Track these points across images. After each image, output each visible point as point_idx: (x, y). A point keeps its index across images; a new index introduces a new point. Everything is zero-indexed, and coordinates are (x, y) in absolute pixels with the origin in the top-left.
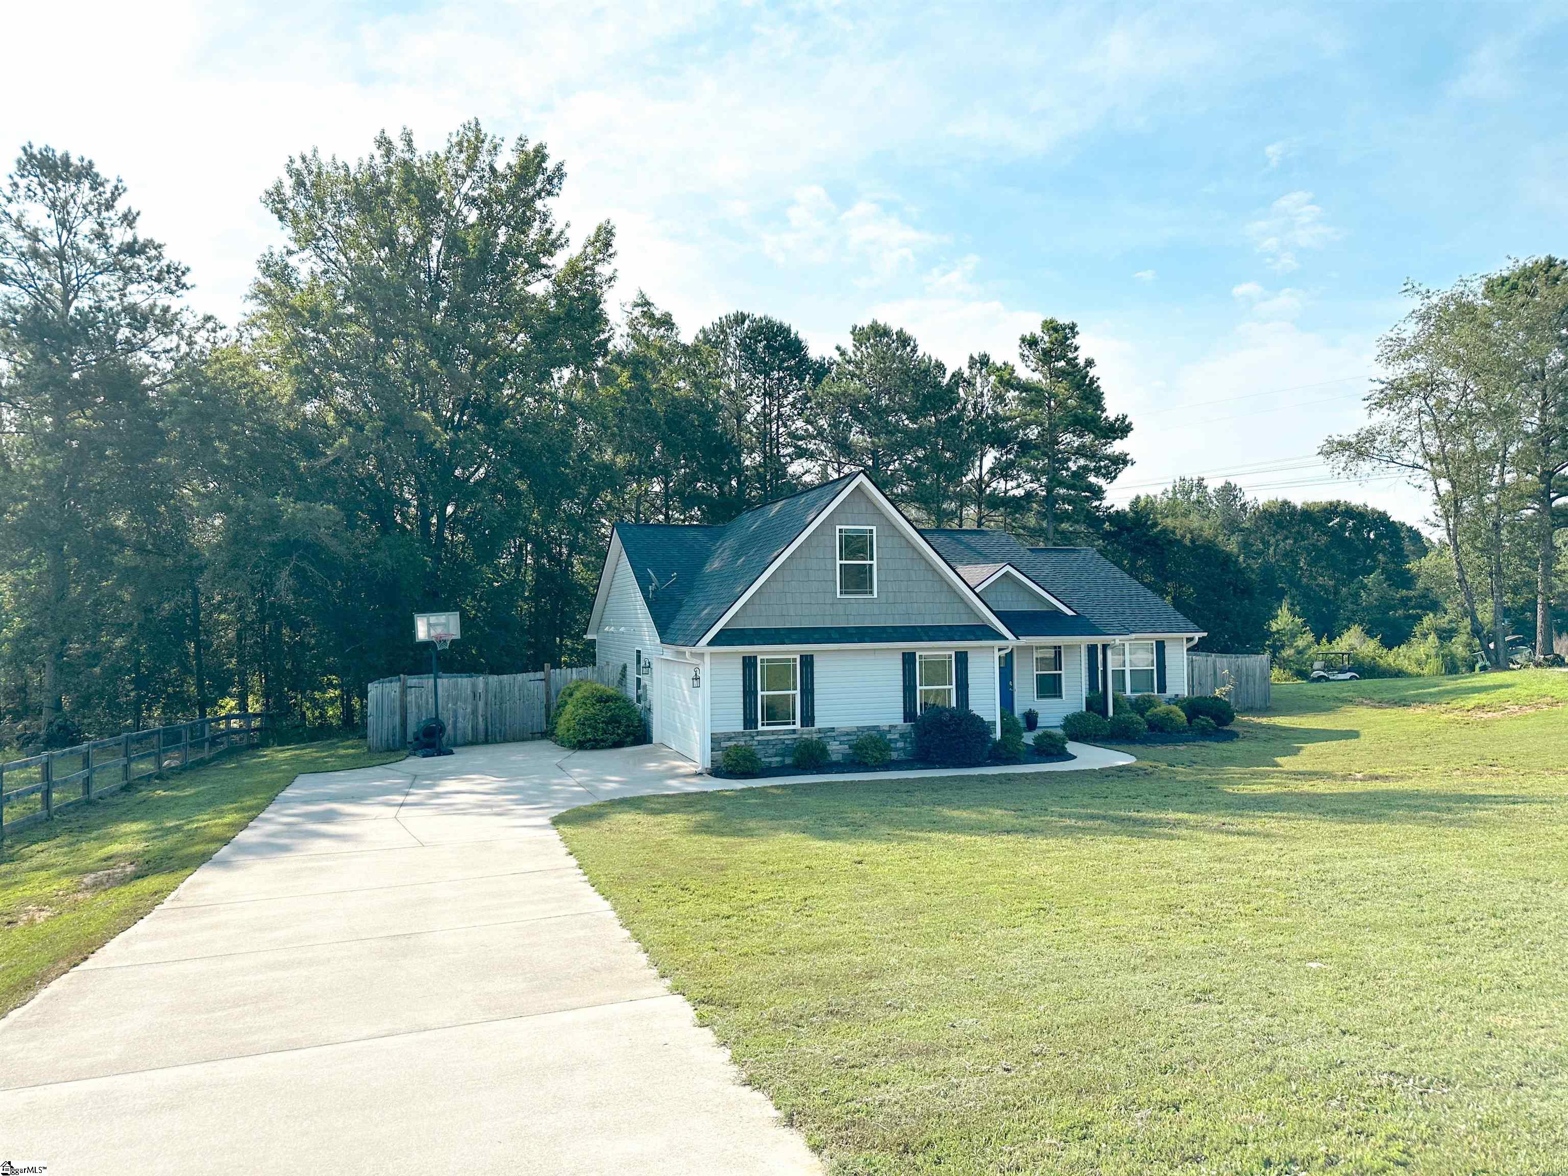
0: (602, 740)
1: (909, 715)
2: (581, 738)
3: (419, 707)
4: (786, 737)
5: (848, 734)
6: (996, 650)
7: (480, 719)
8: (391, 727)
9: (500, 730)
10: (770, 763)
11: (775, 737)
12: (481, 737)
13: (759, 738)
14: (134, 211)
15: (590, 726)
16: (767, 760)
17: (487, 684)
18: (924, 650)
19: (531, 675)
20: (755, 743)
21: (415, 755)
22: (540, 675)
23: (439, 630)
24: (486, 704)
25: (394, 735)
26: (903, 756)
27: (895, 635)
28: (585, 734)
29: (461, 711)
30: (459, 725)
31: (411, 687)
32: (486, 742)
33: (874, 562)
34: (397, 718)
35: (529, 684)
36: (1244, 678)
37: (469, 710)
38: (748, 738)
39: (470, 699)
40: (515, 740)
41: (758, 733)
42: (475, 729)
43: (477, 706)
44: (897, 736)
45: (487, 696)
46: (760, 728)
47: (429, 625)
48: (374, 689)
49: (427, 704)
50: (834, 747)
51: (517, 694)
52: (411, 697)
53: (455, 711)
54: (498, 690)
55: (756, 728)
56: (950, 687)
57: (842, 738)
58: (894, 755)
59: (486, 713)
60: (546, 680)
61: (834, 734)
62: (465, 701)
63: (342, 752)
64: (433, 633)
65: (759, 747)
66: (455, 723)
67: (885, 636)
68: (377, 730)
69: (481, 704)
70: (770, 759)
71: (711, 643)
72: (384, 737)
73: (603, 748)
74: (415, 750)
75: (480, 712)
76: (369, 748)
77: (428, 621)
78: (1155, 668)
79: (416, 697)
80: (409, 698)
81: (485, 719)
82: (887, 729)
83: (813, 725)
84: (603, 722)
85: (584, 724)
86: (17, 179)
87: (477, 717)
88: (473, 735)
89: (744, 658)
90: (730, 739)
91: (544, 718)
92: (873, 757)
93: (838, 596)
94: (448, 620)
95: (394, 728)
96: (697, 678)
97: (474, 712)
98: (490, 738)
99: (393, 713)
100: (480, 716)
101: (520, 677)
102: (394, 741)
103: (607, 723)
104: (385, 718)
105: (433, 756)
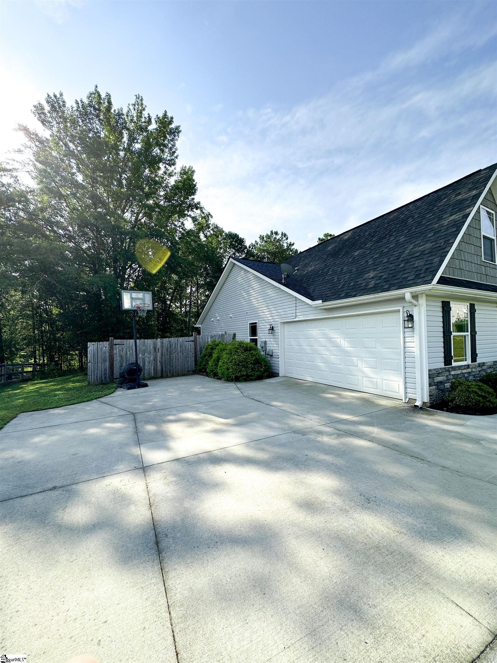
0: (251, 375)
3: (121, 357)
4: (465, 371)
7: (159, 364)
8: (103, 369)
9: (170, 370)
11: (460, 371)
13: (453, 373)
15: (243, 366)
17: (162, 343)
19: (187, 338)
21: (121, 387)
22: (192, 338)
23: (138, 302)
24: (162, 354)
25: (105, 374)
28: (240, 371)
29: (147, 359)
31: (116, 345)
32: (162, 377)
33: (495, 239)
34: (107, 364)
35: (185, 343)
37: (152, 358)
38: (448, 373)
39: (152, 352)
40: (178, 375)
41: (454, 368)
42: (155, 369)
43: (156, 356)
45: (162, 351)
46: (453, 364)
47: (132, 298)
48: (91, 347)
49: (126, 354)
51: (179, 349)
52: (117, 350)
53: (144, 359)
54: (169, 346)
59: (162, 360)
60: (195, 341)
62: (150, 353)
63: (71, 385)
64: (134, 304)
68: (94, 371)
69: (159, 355)
72: (99, 376)
73: (252, 380)
74: (121, 384)
75: (159, 359)
76: (89, 382)
77: (131, 295)
79: (119, 350)
80: (115, 352)
81: (162, 364)
83: (476, 361)
84: (251, 363)
85: (239, 365)
87: (157, 362)
88: (154, 373)
89: (442, 302)
90: (439, 374)
91: (194, 363)
93: (483, 260)
94: (144, 296)
95: (105, 370)
96: (410, 318)
97: (155, 359)
99: (105, 361)
100: (158, 362)
101: (181, 339)
102: (105, 378)
103: (254, 364)
104: (100, 364)
105: (135, 388)
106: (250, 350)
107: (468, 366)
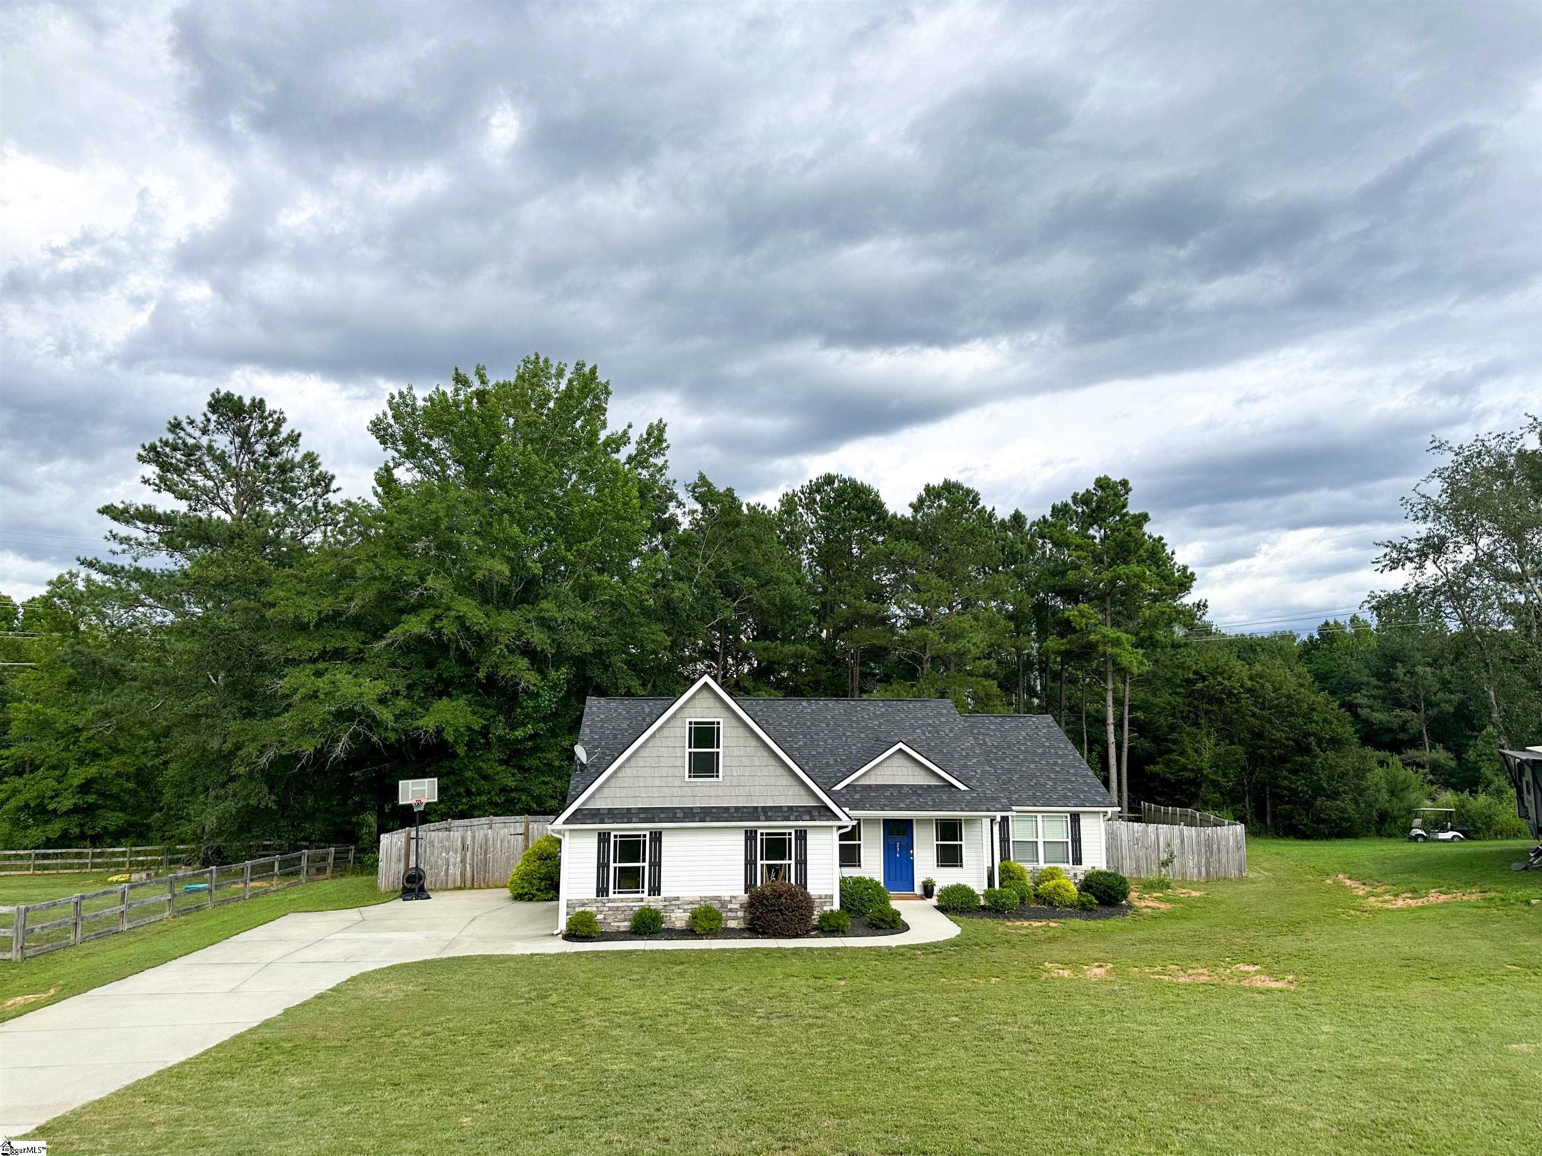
1: (749, 886)
2: (520, 891)
4: (634, 904)
5: (692, 903)
6: (835, 829)
7: (468, 867)
8: (396, 872)
9: (484, 878)
10: (619, 927)
11: (624, 904)
12: (468, 883)
13: (610, 905)
14: (296, 432)
15: (527, 880)
16: (616, 924)
17: (474, 837)
18: (764, 827)
19: (512, 830)
20: (607, 909)
22: (519, 829)
23: (419, 795)
24: (473, 854)
25: (399, 879)
26: (743, 926)
27: (735, 815)
28: (523, 887)
29: (452, 860)
30: (450, 872)
31: (413, 838)
32: (472, 887)
33: (720, 750)
34: (402, 865)
35: (509, 836)
36: (1215, 846)
37: (458, 859)
38: (600, 905)
39: (460, 850)
41: (610, 901)
42: (463, 876)
43: (465, 854)
44: (737, 906)
45: (474, 847)
46: (611, 895)
47: (410, 790)
48: (385, 840)
49: (425, 853)
50: (678, 915)
51: (499, 845)
52: (414, 846)
53: (448, 860)
54: (484, 841)
55: (607, 895)
56: (789, 862)
57: (686, 907)
58: (732, 924)
59: (473, 861)
60: (525, 834)
61: (678, 902)
62: (456, 852)
64: (413, 796)
65: (610, 912)
66: (447, 870)
67: (726, 815)
68: (386, 874)
69: (469, 854)
70: (619, 924)
71: (567, 821)
72: (391, 883)
75: (468, 861)
76: (379, 888)
77: (409, 786)
78: (1069, 840)
80: (412, 848)
81: (472, 866)
82: (728, 899)
83: (659, 894)
86: (210, 415)
87: (465, 866)
88: (461, 881)
89: (599, 834)
90: (583, 905)
92: (701, 926)
93: (687, 779)
94: (428, 785)
95: (399, 872)
97: (463, 861)
98: (475, 884)
99: (399, 860)
100: (468, 864)
101: (502, 831)
102: (399, 884)
104: (393, 864)
106: (546, 859)
107: (642, 900)
